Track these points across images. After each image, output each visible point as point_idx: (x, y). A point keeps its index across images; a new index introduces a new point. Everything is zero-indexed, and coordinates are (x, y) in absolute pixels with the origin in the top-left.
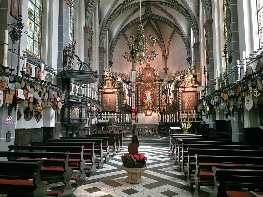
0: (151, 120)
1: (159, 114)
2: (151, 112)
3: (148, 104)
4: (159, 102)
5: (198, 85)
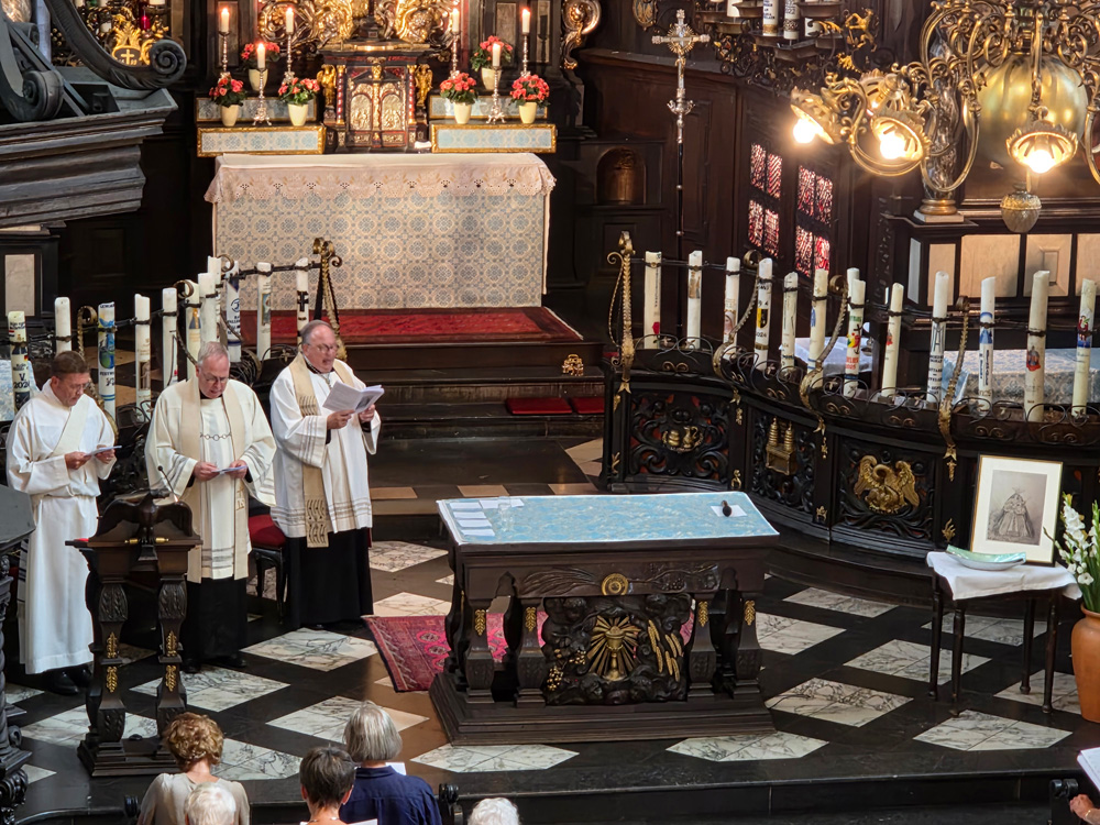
1: (538, 121)
2: (417, 90)
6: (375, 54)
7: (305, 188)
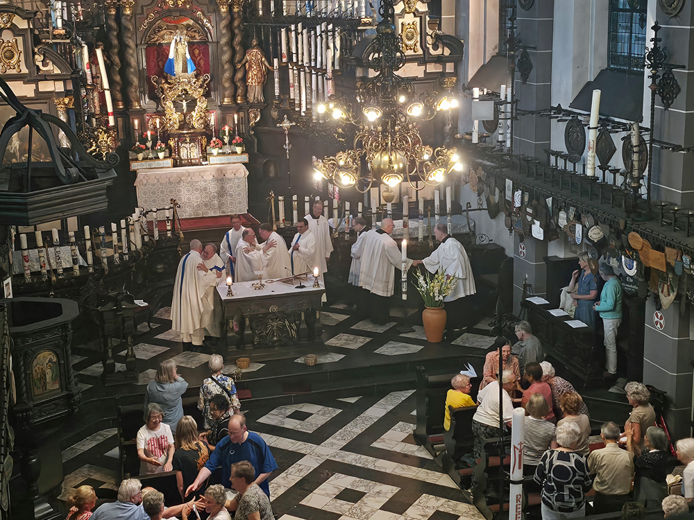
0: (205, 189)
1: (243, 153)
2: (202, 145)
3: (184, 103)
4: (236, 88)
5: (447, 52)
6: (187, 133)
7: (167, 179)
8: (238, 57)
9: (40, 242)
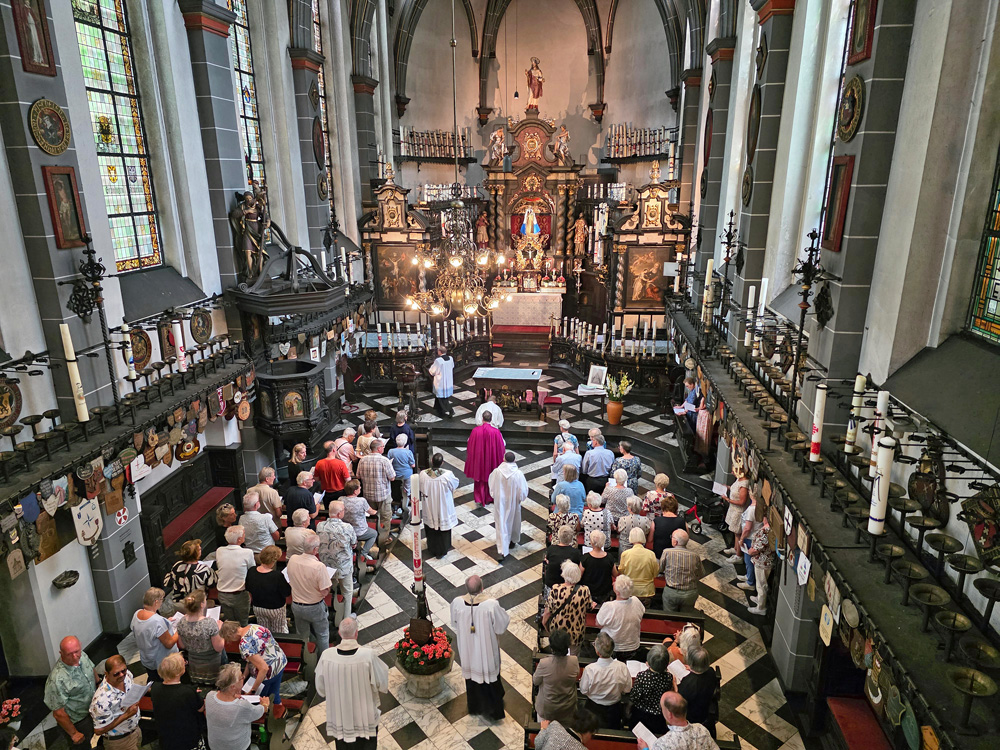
0: (534, 308)
1: (562, 287)
2: (538, 280)
3: (530, 253)
4: (566, 244)
5: (680, 227)
6: (529, 272)
8: (570, 224)
9: (389, 330)
